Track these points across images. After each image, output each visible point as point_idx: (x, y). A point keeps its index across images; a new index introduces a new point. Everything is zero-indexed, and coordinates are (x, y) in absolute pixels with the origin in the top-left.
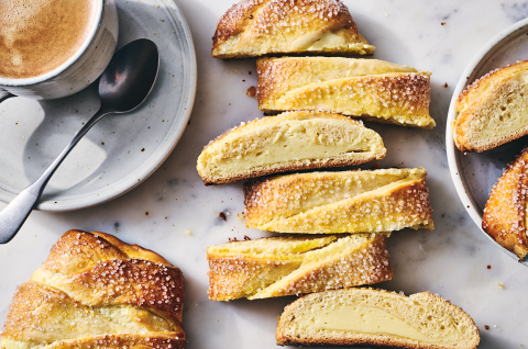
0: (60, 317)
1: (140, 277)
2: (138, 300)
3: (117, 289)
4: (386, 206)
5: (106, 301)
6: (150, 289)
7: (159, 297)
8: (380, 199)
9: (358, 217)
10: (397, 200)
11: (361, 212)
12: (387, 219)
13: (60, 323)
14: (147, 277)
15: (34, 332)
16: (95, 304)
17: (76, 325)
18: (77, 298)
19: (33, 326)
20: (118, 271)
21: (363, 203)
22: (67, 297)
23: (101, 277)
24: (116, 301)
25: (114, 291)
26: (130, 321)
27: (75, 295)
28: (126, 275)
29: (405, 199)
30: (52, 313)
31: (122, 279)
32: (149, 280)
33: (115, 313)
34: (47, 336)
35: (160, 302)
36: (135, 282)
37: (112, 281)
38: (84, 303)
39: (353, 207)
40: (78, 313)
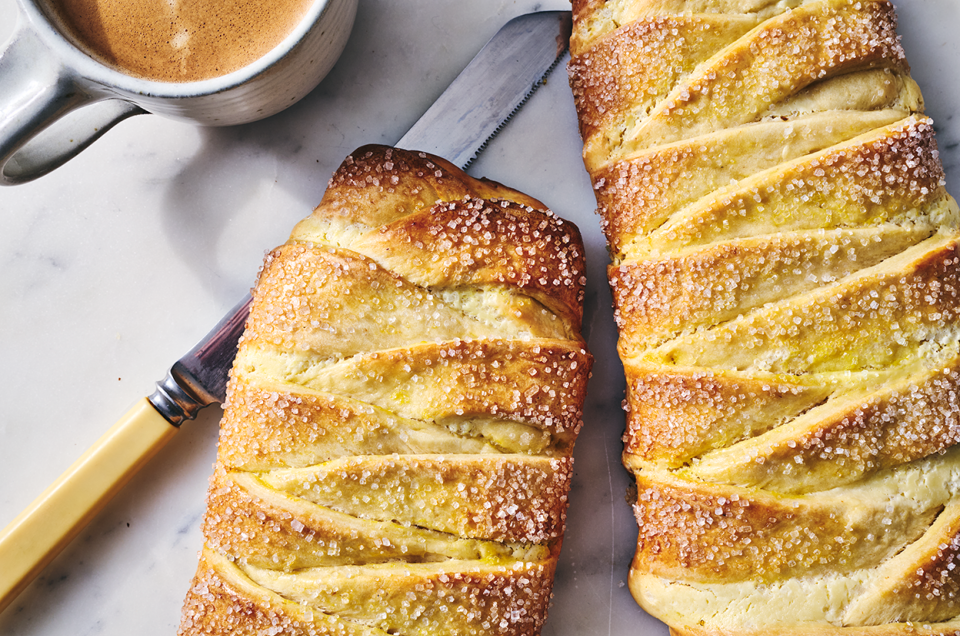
0: (367, 308)
1: (519, 232)
2: (518, 276)
3: (479, 255)
4: (907, 293)
5: (457, 277)
6: (537, 257)
7: (554, 273)
8: (894, 281)
9: (855, 318)
10: (926, 280)
11: (859, 309)
12: (912, 320)
13: (368, 318)
14: (530, 234)
15: (319, 336)
16: (435, 281)
17: (398, 323)
18: (399, 270)
19: (315, 323)
20: (479, 220)
21: (864, 290)
22: (380, 269)
23: (446, 229)
24: (476, 277)
25: (473, 257)
26: (500, 318)
27: (397, 265)
28: (493, 228)
29: (940, 279)
30: (351, 299)
31: (488, 236)
32: (534, 240)
33: (471, 301)
34: (344, 343)
35: (556, 282)
36: (509, 241)
37: (469, 239)
38: (413, 280)
39: (846, 300)
40: (402, 300)
